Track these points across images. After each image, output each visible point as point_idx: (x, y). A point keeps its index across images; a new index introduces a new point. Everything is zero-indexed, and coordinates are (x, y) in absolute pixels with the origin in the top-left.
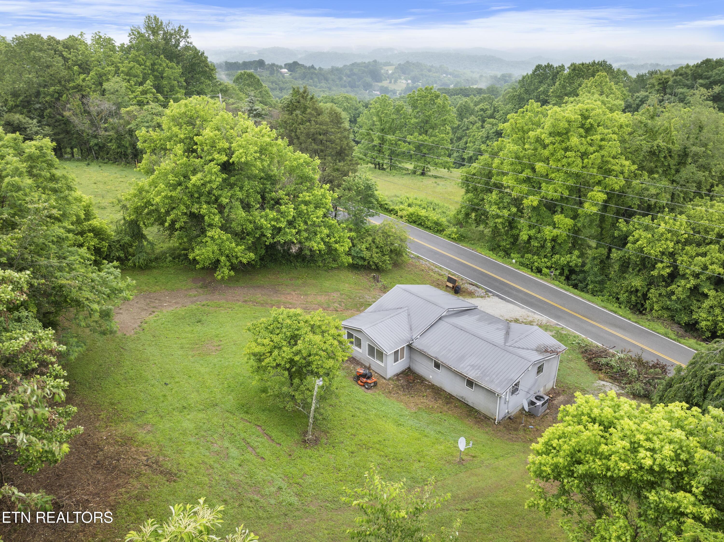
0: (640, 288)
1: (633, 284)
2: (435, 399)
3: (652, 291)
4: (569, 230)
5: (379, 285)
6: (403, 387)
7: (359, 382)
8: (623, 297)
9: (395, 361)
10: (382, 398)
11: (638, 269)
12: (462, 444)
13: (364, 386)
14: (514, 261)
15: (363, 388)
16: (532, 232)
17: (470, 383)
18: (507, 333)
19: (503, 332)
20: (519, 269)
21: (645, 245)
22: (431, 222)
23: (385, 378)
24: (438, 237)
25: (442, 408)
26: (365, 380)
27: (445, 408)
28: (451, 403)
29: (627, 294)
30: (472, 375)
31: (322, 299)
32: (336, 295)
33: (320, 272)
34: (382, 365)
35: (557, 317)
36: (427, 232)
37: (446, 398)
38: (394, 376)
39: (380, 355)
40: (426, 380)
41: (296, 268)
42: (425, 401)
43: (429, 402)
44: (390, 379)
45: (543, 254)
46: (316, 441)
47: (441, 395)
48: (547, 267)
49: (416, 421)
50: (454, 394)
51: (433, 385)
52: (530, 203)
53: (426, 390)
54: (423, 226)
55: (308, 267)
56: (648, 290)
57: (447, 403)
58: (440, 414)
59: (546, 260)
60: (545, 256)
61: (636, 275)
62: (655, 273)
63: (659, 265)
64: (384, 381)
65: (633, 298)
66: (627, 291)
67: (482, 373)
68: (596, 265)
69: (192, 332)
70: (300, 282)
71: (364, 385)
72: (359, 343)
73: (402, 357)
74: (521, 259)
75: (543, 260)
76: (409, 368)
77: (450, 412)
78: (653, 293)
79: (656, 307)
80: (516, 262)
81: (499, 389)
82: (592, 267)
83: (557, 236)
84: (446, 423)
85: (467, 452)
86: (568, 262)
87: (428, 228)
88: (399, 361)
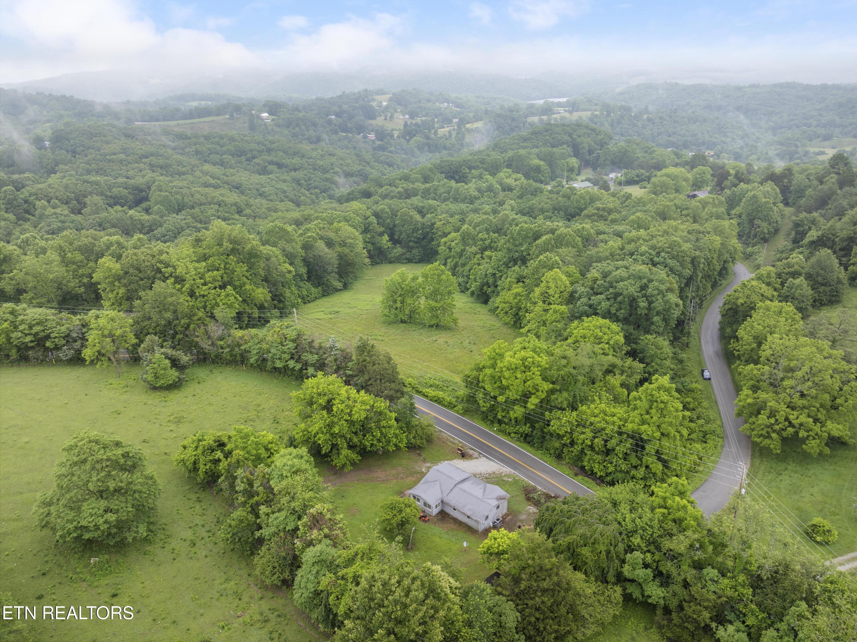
0: (559, 448)
1: (556, 446)
2: (455, 524)
4: (523, 414)
5: (422, 458)
6: (440, 519)
7: (421, 520)
8: (552, 451)
9: (436, 508)
10: (432, 526)
11: (556, 438)
12: (465, 544)
14: (495, 429)
15: (424, 523)
16: (503, 414)
17: (469, 517)
18: (485, 491)
19: (482, 490)
20: (497, 434)
21: (558, 428)
22: (446, 402)
23: (432, 517)
24: (451, 412)
25: (457, 528)
26: (424, 518)
27: (459, 528)
28: (461, 525)
30: (468, 514)
31: (394, 472)
32: (400, 469)
34: (430, 511)
35: (515, 468)
36: (444, 408)
37: (459, 523)
38: (436, 515)
39: (429, 506)
40: (450, 516)
41: (381, 460)
42: (450, 526)
43: (452, 526)
44: (434, 517)
46: (412, 549)
47: (457, 522)
48: (513, 433)
49: (447, 535)
50: (462, 521)
51: (454, 518)
53: (451, 520)
55: (387, 459)
57: (459, 526)
58: (457, 531)
59: (513, 428)
67: (473, 513)
69: (342, 503)
70: (380, 462)
71: (424, 521)
72: (418, 500)
73: (439, 506)
74: (500, 427)
75: (511, 428)
76: (442, 511)
78: (565, 450)
80: (497, 429)
81: (480, 519)
84: (459, 535)
85: (467, 547)
87: (445, 405)
88: (438, 508)
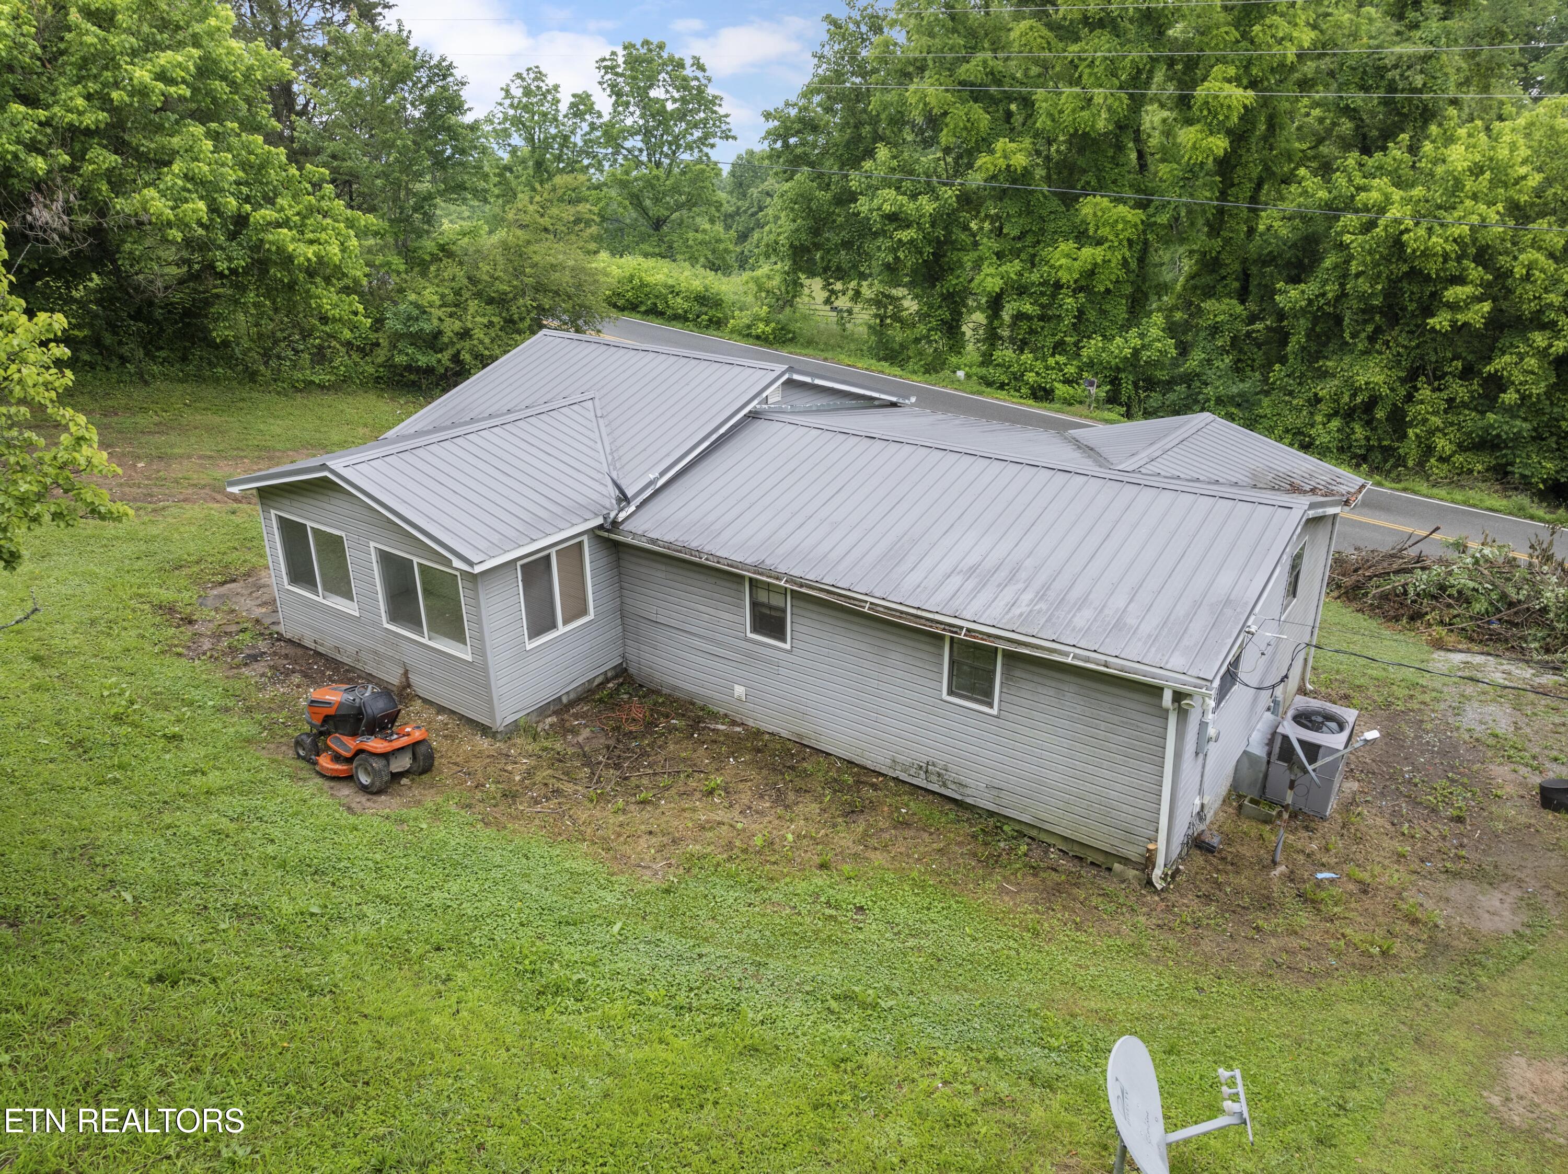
0: (1385, 391)
1: (1361, 380)
2: (779, 799)
3: (1425, 392)
4: (1130, 241)
6: (587, 759)
7: (325, 762)
9: (536, 630)
11: (1370, 328)
13: (349, 778)
14: (961, 374)
15: (345, 791)
17: (977, 665)
18: (1084, 449)
19: (1065, 448)
20: (980, 393)
21: (1409, 223)
22: (686, 299)
23: (485, 730)
24: (712, 337)
25: (825, 842)
26: (351, 744)
27: (845, 839)
28: (873, 806)
29: (1335, 424)
30: (984, 616)
33: (255, 395)
34: (464, 653)
36: (675, 329)
37: (836, 786)
38: (542, 711)
40: (715, 716)
41: (143, 379)
42: (721, 815)
43: (746, 816)
44: (515, 729)
45: (1049, 342)
47: (805, 775)
48: (1067, 381)
49: (671, 943)
50: (877, 759)
51: (758, 733)
52: (1002, 163)
53: (717, 758)
54: (660, 314)
55: (200, 379)
56: (1409, 398)
57: (852, 812)
58: (820, 880)
59: (1061, 359)
60: (1059, 347)
61: (1366, 352)
62: (1440, 321)
63: (1454, 293)
64: (484, 743)
65: (1359, 432)
66: (1336, 413)
67: (1041, 596)
68: (1223, 351)
71: (350, 771)
72: (340, 572)
73: (577, 609)
74: (983, 371)
75: (1051, 361)
76: (622, 674)
77: (878, 858)
79: (1442, 444)
80: (968, 376)
81: (1177, 661)
82: (1209, 361)
83: (1095, 265)
84: (872, 928)
86: (1136, 352)
87: (680, 318)
88: (562, 629)
